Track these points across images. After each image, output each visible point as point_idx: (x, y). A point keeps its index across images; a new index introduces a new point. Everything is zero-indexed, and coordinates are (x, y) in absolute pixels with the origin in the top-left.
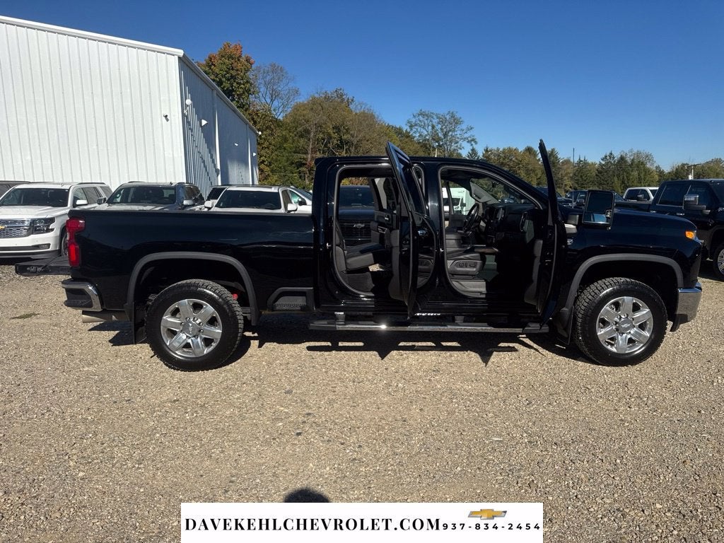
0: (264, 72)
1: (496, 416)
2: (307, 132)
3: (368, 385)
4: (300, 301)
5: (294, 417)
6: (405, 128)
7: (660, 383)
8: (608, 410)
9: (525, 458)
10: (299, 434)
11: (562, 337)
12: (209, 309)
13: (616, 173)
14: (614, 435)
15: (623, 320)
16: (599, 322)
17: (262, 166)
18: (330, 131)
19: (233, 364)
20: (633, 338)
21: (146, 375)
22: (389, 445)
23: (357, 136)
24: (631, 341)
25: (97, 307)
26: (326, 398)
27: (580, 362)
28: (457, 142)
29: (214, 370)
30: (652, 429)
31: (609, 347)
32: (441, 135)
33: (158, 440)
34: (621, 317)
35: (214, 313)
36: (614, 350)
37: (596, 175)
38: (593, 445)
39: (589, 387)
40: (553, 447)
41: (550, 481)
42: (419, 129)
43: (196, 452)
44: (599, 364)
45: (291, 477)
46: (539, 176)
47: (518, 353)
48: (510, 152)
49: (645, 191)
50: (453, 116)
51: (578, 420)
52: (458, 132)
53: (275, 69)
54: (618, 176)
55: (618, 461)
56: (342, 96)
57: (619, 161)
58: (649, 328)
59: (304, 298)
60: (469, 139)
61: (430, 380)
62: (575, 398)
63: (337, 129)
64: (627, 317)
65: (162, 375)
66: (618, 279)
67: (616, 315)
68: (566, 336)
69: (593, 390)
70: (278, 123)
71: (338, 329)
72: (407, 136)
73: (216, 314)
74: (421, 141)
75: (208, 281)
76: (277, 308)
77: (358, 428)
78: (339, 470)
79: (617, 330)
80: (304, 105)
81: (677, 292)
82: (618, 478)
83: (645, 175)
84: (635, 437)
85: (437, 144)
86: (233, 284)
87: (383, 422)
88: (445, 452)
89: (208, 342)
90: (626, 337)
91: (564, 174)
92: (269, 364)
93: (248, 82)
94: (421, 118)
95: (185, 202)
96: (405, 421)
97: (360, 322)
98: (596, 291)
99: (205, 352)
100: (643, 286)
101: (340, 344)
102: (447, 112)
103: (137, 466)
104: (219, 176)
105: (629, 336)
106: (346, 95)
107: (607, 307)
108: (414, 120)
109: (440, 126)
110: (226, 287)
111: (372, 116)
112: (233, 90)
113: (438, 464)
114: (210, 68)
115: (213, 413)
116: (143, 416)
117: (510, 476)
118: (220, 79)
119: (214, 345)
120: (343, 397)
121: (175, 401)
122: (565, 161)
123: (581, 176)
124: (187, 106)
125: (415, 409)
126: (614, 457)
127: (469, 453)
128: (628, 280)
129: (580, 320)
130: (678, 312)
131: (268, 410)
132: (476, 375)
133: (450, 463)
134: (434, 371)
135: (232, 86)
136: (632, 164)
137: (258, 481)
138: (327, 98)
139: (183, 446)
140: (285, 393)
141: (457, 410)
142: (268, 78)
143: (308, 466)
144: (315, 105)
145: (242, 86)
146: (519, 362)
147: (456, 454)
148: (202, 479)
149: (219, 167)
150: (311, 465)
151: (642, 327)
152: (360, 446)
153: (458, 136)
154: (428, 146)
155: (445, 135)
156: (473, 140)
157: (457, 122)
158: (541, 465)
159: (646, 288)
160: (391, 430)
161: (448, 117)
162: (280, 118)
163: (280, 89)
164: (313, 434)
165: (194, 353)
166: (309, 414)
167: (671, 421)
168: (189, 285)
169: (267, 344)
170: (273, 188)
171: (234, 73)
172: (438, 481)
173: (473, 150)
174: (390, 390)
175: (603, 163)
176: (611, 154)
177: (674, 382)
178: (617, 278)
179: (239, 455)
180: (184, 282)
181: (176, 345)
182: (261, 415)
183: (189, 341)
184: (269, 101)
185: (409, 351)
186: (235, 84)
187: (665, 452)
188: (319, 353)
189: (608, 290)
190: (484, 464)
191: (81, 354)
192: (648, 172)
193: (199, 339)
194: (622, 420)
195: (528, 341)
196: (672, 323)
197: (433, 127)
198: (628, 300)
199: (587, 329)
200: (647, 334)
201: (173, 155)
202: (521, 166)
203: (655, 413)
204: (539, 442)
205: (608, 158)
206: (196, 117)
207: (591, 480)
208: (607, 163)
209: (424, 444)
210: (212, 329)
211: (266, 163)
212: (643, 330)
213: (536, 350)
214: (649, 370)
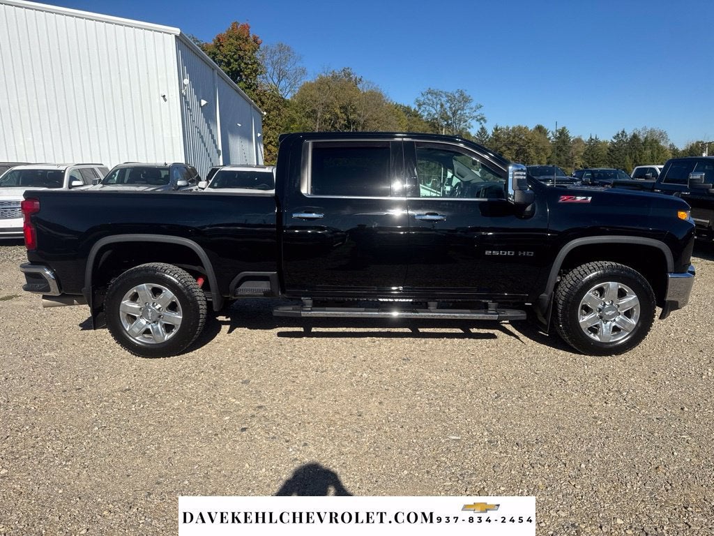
0: (271, 53)
1: (459, 410)
2: (314, 112)
3: (331, 375)
4: (264, 286)
5: (244, 410)
6: (414, 107)
7: (645, 375)
8: (582, 405)
9: (480, 461)
10: (244, 430)
11: (541, 324)
12: (168, 294)
13: (629, 151)
14: (583, 435)
15: (607, 306)
16: (582, 309)
17: (270, 147)
18: (338, 111)
19: (198, 350)
20: (618, 326)
21: (105, 362)
22: (336, 444)
23: (363, 116)
24: (615, 329)
25: (55, 291)
26: (284, 389)
27: (561, 351)
28: (466, 121)
29: (176, 357)
30: (627, 428)
31: (592, 336)
32: (449, 114)
33: (95, 434)
34: (605, 304)
35: (173, 298)
36: (597, 338)
37: (608, 154)
38: (558, 447)
39: (566, 379)
40: (514, 448)
41: (502, 489)
42: (427, 109)
43: (130, 448)
44: (580, 353)
45: (222, 479)
46: (548, 155)
47: (497, 340)
48: (519, 131)
49: (654, 169)
50: (462, 95)
51: (548, 417)
52: (467, 111)
53: (282, 49)
54: (631, 154)
55: (583, 466)
56: (349, 74)
57: (631, 139)
58: (636, 316)
59: (269, 282)
60: (478, 117)
61: (397, 370)
62: (548, 392)
63: (343, 108)
64: (612, 304)
65: (122, 361)
66: (603, 263)
67: (600, 302)
68: (545, 323)
69: (569, 383)
70: (286, 104)
71: (303, 315)
72: (416, 115)
73: (176, 299)
74: (429, 120)
75: (168, 265)
76: (239, 293)
77: (309, 423)
78: (277, 471)
79: (601, 317)
80: (311, 85)
81: (667, 277)
82: (579, 487)
83: (658, 153)
84: (607, 437)
85: (446, 123)
86: (196, 268)
87: (337, 416)
88: (395, 451)
89: (168, 328)
90: (611, 324)
91: (574, 152)
92: (234, 350)
93: (255, 63)
94: (429, 96)
95: (180, 183)
96: (360, 416)
97: (327, 308)
98: (579, 276)
99: (166, 339)
100: (629, 271)
101: (314, 330)
102: (455, 91)
103: (64, 463)
104: (221, 157)
105: (614, 324)
106: (355, 74)
107: (589, 293)
108: (422, 99)
109: (449, 104)
110: (187, 270)
111: (380, 96)
112: (241, 71)
113: (384, 466)
114: (219, 49)
115: (160, 404)
116: (88, 406)
117: (460, 482)
118: (229, 60)
119: (175, 331)
120: (301, 388)
121: (126, 390)
122: (576, 139)
123: (592, 155)
124: (185, 85)
125: (374, 402)
126: (579, 461)
127: (421, 454)
128: (614, 264)
129: (560, 307)
130: (668, 299)
131: (219, 402)
132: (447, 364)
133: (398, 465)
134: (404, 359)
135: (240, 67)
136: (645, 142)
137: (186, 482)
138: (334, 78)
139: (119, 441)
140: (242, 383)
141: (418, 404)
142: (276, 58)
143: (244, 466)
144: (322, 85)
145: (250, 66)
146: (496, 350)
147: (407, 455)
148: (128, 479)
149: (220, 148)
150: (247, 465)
151: (628, 314)
152: (305, 444)
153: (467, 114)
154: (436, 125)
155: (454, 114)
156: (482, 118)
157: (466, 100)
158: (497, 469)
159: (633, 273)
160: (343, 426)
161: (457, 95)
162: (288, 98)
163: (287, 69)
164: (259, 430)
165: (154, 339)
166: (260, 407)
167: (649, 419)
168: (147, 269)
169: (238, 330)
170: (267, 168)
171: (241, 53)
172: (380, 486)
173: (482, 129)
174: (352, 381)
175: (615, 141)
176: (624, 132)
177: (659, 374)
178: (601, 262)
179: (175, 453)
180: (142, 266)
181: (136, 330)
182: (210, 407)
183: (150, 327)
184: (276, 81)
185: (383, 337)
186: (243, 65)
187: (637, 456)
188: (289, 339)
189: (591, 275)
190: (435, 467)
191: (48, 338)
192: (661, 150)
193: (159, 326)
194: (595, 418)
195: (510, 327)
196: (661, 309)
197: (442, 106)
198: (613, 286)
199: (568, 316)
200: (633, 322)
201: (172, 134)
202: (530, 144)
203: (633, 410)
204: (499, 442)
205: (620, 136)
206: (195, 97)
207: (549, 489)
208: (619, 142)
209: (375, 443)
210: (173, 314)
211: (273, 143)
212: (630, 318)
213: (517, 337)
214: (635, 361)
